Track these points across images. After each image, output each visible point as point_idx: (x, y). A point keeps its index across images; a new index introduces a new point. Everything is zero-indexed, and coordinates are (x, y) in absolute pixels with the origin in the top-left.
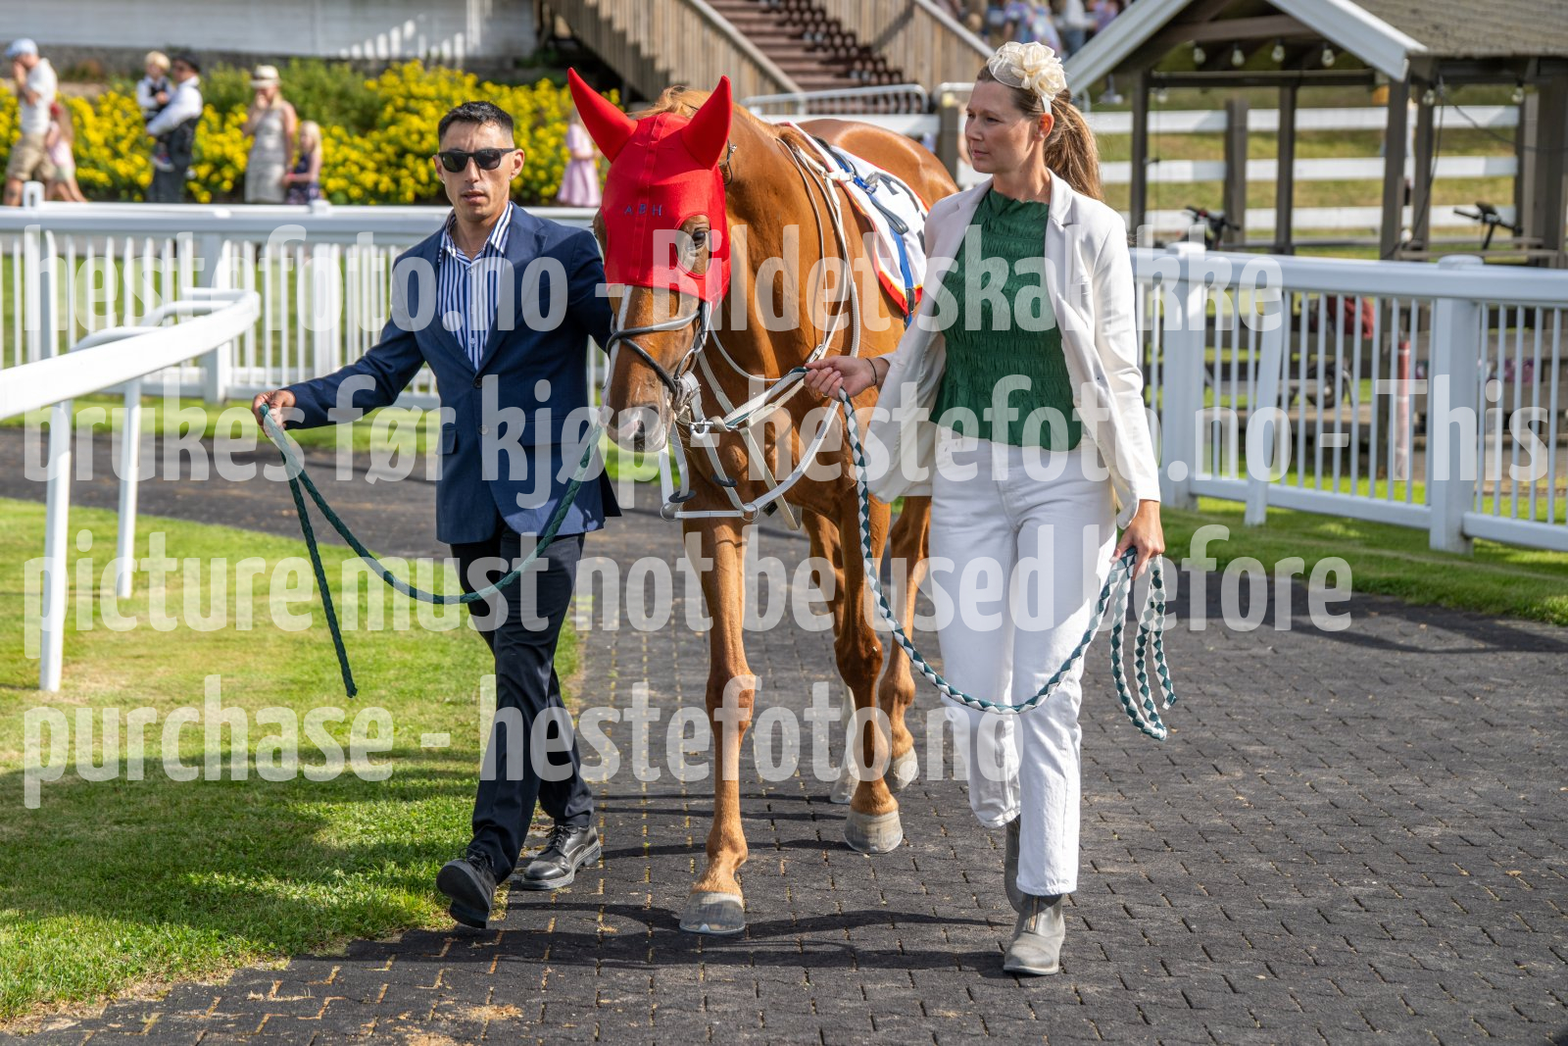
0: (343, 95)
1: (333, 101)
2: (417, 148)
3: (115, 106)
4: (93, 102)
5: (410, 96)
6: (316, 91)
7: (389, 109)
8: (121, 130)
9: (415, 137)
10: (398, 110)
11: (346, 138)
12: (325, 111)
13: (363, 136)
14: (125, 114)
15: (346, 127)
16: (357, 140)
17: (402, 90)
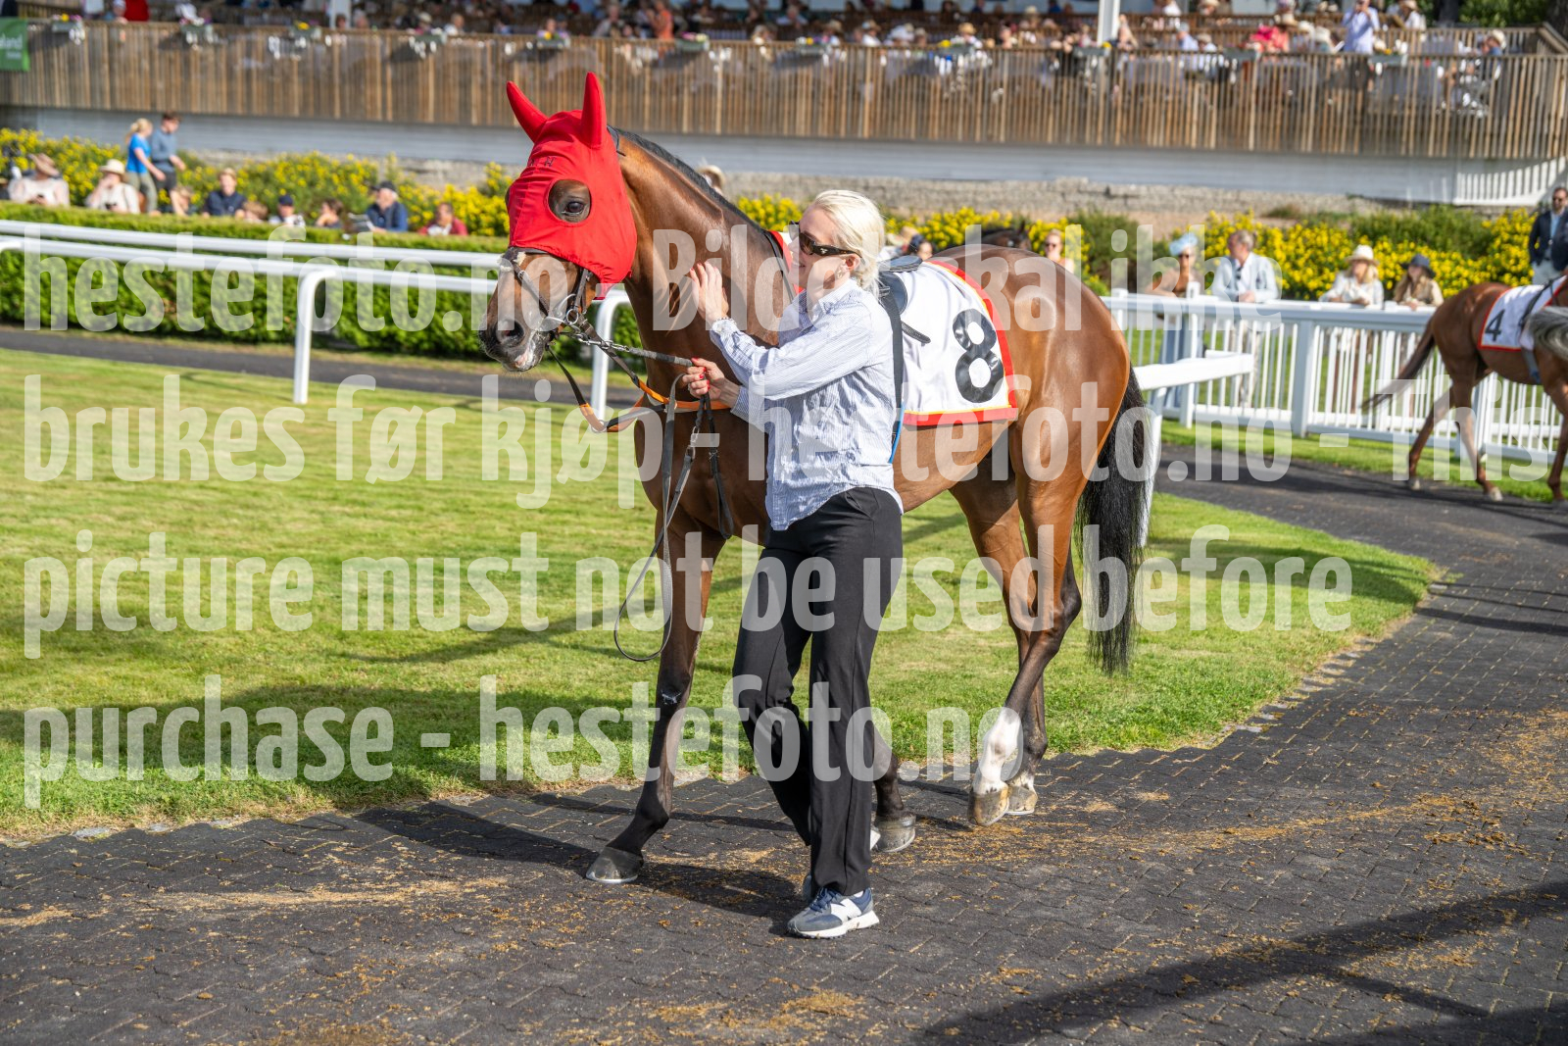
0: (1464, 231)
1: (1457, 235)
2: (1514, 269)
3: (1300, 235)
4: (1283, 231)
5: (1514, 233)
6: (1445, 228)
7: (1498, 242)
8: (1301, 250)
9: (1512, 262)
10: (1503, 242)
11: (1462, 262)
12: (1450, 242)
13: (1475, 260)
14: (1305, 240)
15: (1462, 252)
16: (1470, 262)
17: (1509, 228)
